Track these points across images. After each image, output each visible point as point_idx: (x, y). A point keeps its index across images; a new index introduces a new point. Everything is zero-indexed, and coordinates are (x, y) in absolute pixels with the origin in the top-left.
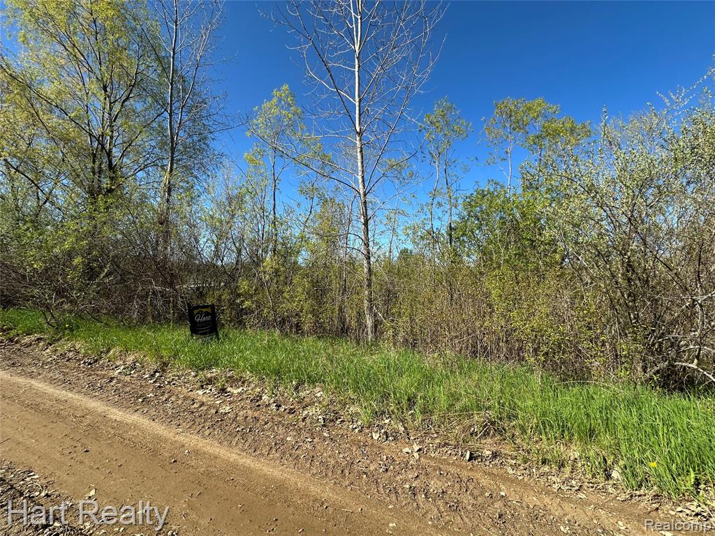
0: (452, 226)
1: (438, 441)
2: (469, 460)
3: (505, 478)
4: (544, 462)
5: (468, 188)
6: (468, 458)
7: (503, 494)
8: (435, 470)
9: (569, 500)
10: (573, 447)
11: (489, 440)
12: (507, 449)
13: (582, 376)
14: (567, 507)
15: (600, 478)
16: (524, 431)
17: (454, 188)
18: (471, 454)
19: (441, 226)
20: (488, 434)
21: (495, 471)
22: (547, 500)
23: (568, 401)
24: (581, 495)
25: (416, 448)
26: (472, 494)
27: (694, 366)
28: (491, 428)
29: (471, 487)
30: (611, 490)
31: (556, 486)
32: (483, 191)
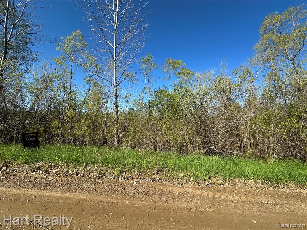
0: (150, 101)
1: (142, 178)
2: (152, 182)
3: (163, 185)
4: (174, 179)
5: (156, 88)
6: (152, 181)
7: (162, 189)
8: (141, 186)
9: (179, 187)
10: (182, 173)
11: (159, 175)
12: (164, 177)
13: (186, 153)
14: (179, 189)
15: (188, 181)
16: (169, 170)
17: (151, 88)
18: (153, 180)
19: (146, 101)
20: (159, 173)
21: (160, 184)
22: (173, 188)
23: (182, 161)
24: (183, 186)
25: (135, 181)
26: (152, 191)
27: (213, 148)
28: (160, 171)
29: (152, 189)
30: (190, 183)
31: (176, 185)
32: (161, 90)
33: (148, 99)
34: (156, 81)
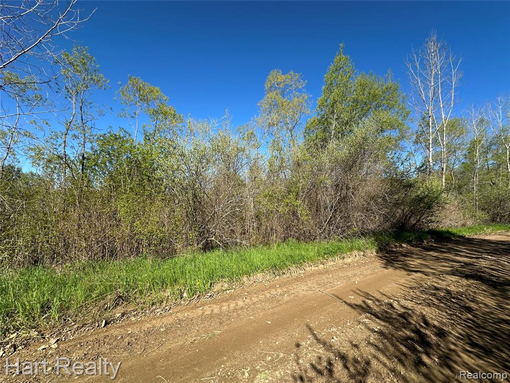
0: (85, 156)
1: (76, 326)
2: (104, 327)
3: (132, 324)
4: (153, 304)
6: (103, 325)
7: (130, 332)
8: (75, 345)
9: (165, 316)
10: (168, 290)
11: (119, 308)
12: (130, 308)
14: (164, 320)
15: (179, 300)
16: (141, 292)
18: (106, 321)
20: (118, 304)
21: (123, 324)
22: (154, 322)
23: (166, 269)
24: (171, 311)
25: (53, 341)
26: (108, 344)
27: (213, 239)
28: (120, 299)
29: (107, 340)
30: (182, 302)
31: (159, 314)
32: (116, 135)
33: (80, 150)
34: (101, 114)
